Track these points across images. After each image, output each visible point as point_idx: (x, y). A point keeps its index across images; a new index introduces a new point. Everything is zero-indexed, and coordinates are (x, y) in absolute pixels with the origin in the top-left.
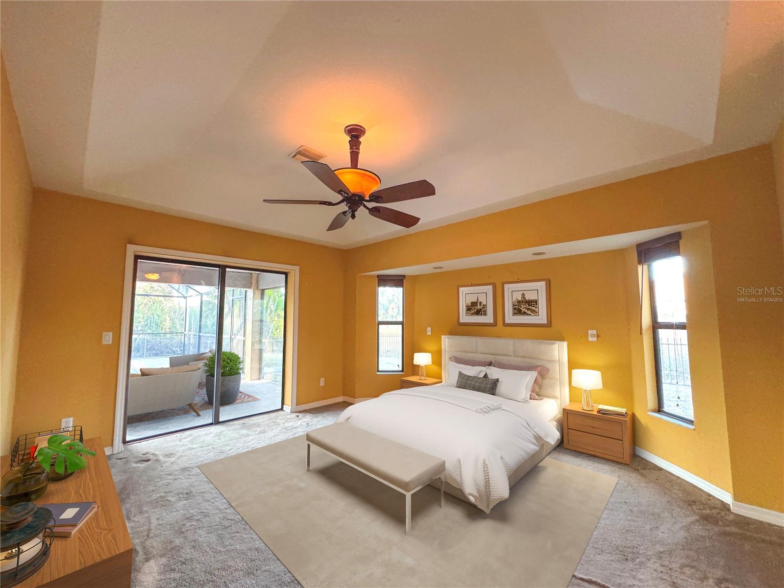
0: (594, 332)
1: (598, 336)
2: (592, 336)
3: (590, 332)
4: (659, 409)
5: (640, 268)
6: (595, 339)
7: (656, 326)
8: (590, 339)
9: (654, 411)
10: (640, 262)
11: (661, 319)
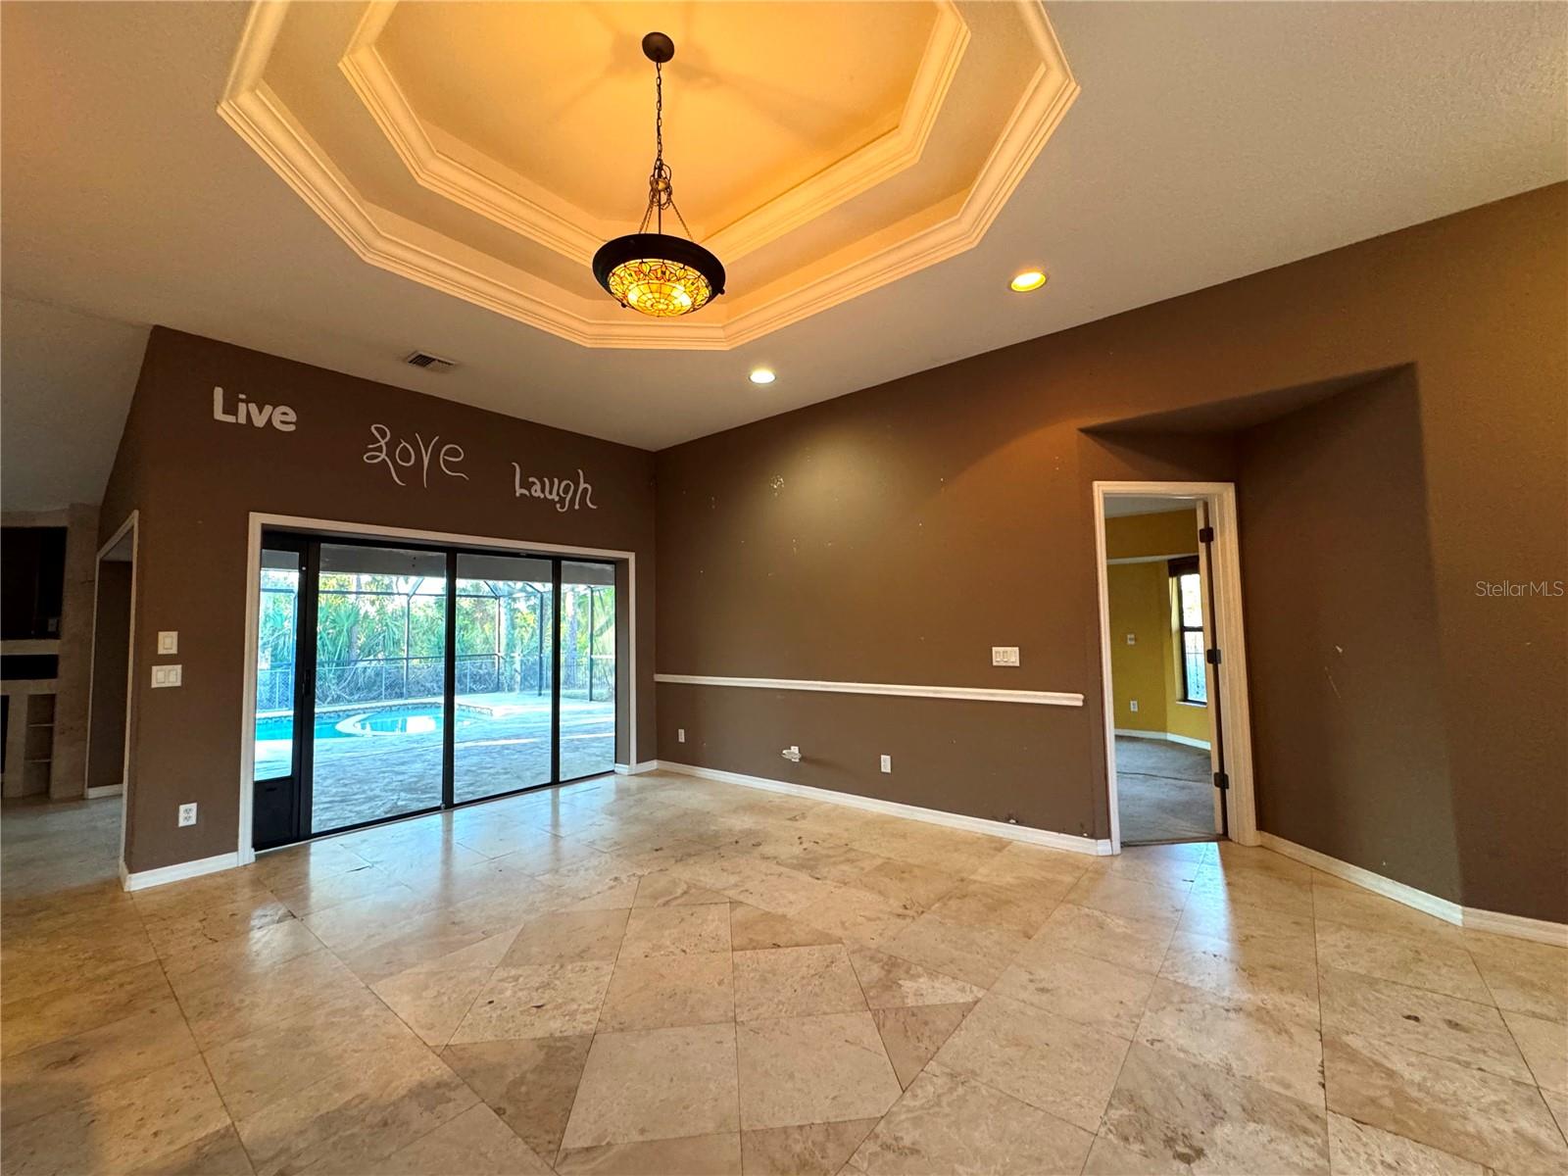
0: (1133, 636)
1: (1136, 640)
2: (1130, 639)
3: (1129, 636)
4: (1185, 699)
5: (1170, 580)
6: (1133, 643)
7: (1183, 629)
8: (1129, 642)
9: (1180, 701)
10: (1172, 575)
11: (1186, 624)
